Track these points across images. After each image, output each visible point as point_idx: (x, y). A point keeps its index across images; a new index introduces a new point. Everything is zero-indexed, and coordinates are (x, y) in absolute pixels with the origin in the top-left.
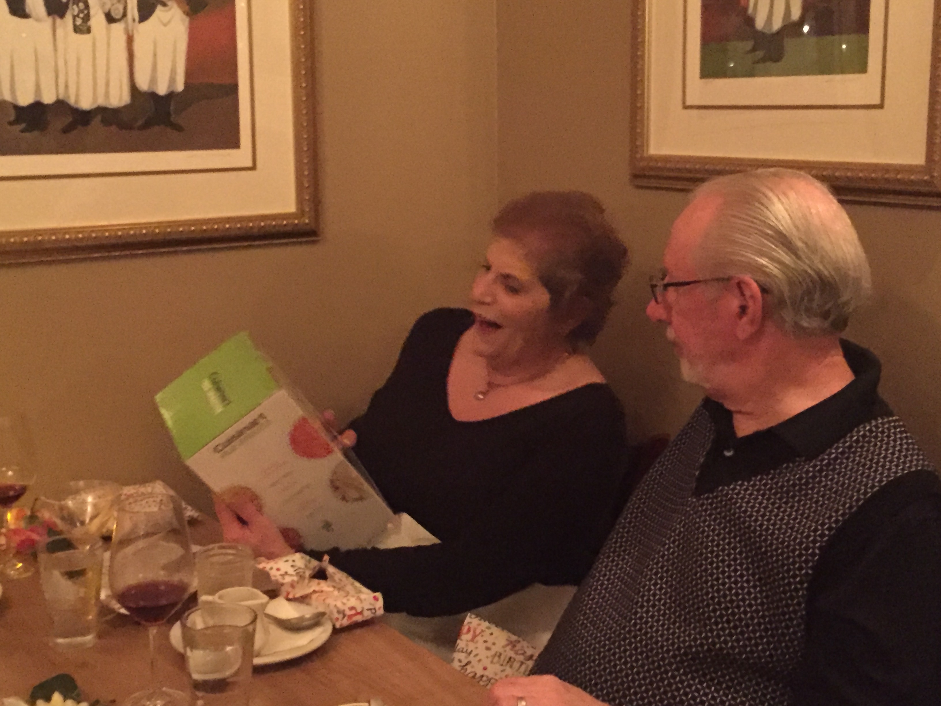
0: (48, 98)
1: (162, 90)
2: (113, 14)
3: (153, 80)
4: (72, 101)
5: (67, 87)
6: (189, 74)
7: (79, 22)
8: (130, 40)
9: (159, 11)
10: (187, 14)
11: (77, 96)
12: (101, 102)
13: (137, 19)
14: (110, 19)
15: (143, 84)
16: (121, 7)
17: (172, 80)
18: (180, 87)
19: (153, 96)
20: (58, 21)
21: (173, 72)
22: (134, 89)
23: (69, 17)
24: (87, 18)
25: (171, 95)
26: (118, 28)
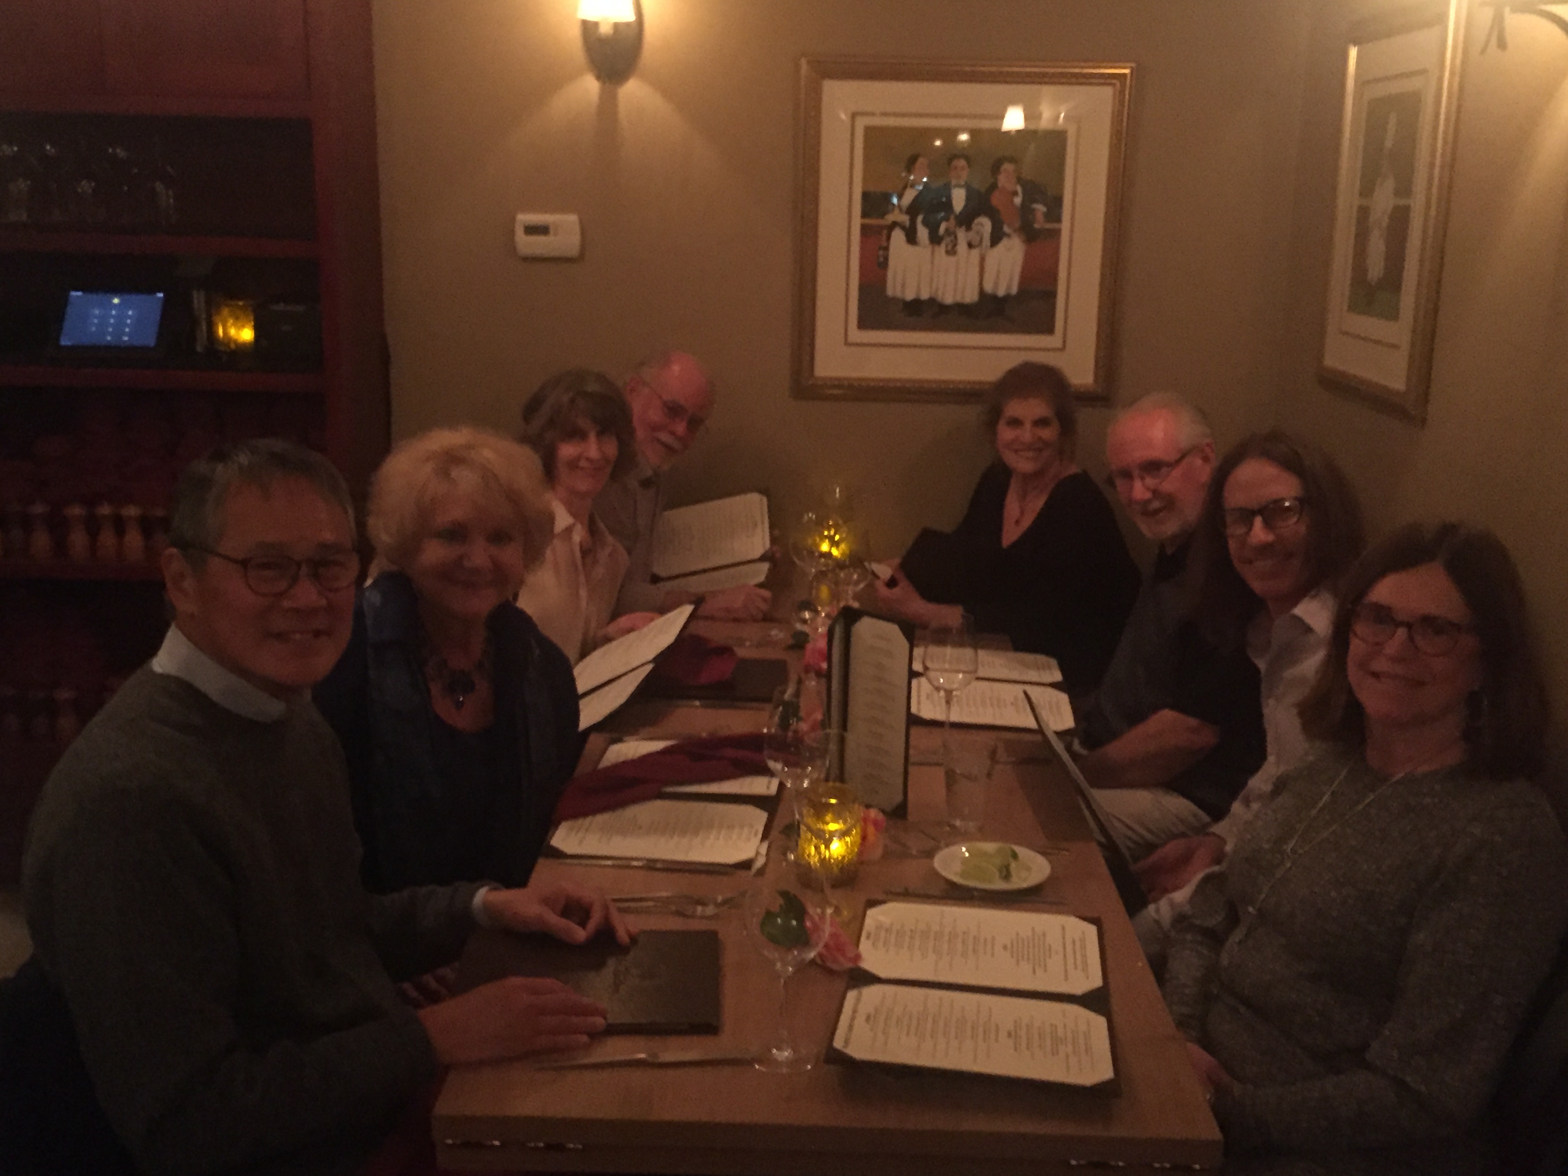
0: (925, 296)
1: (1001, 293)
2: (974, 243)
3: (996, 285)
4: (939, 298)
5: (937, 289)
6: (1022, 283)
7: (950, 248)
8: (982, 260)
9: (1005, 242)
10: (1024, 242)
11: (943, 294)
12: (959, 299)
13: (989, 244)
14: (970, 246)
15: (988, 288)
16: (978, 239)
17: (1009, 287)
18: (1014, 290)
19: (994, 298)
20: (937, 248)
21: (1011, 279)
22: (982, 292)
23: (943, 245)
24: (955, 245)
25: (1007, 298)
26: (975, 253)
